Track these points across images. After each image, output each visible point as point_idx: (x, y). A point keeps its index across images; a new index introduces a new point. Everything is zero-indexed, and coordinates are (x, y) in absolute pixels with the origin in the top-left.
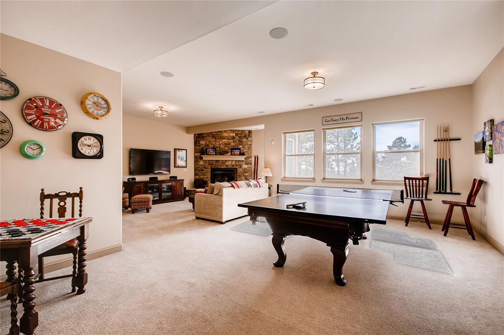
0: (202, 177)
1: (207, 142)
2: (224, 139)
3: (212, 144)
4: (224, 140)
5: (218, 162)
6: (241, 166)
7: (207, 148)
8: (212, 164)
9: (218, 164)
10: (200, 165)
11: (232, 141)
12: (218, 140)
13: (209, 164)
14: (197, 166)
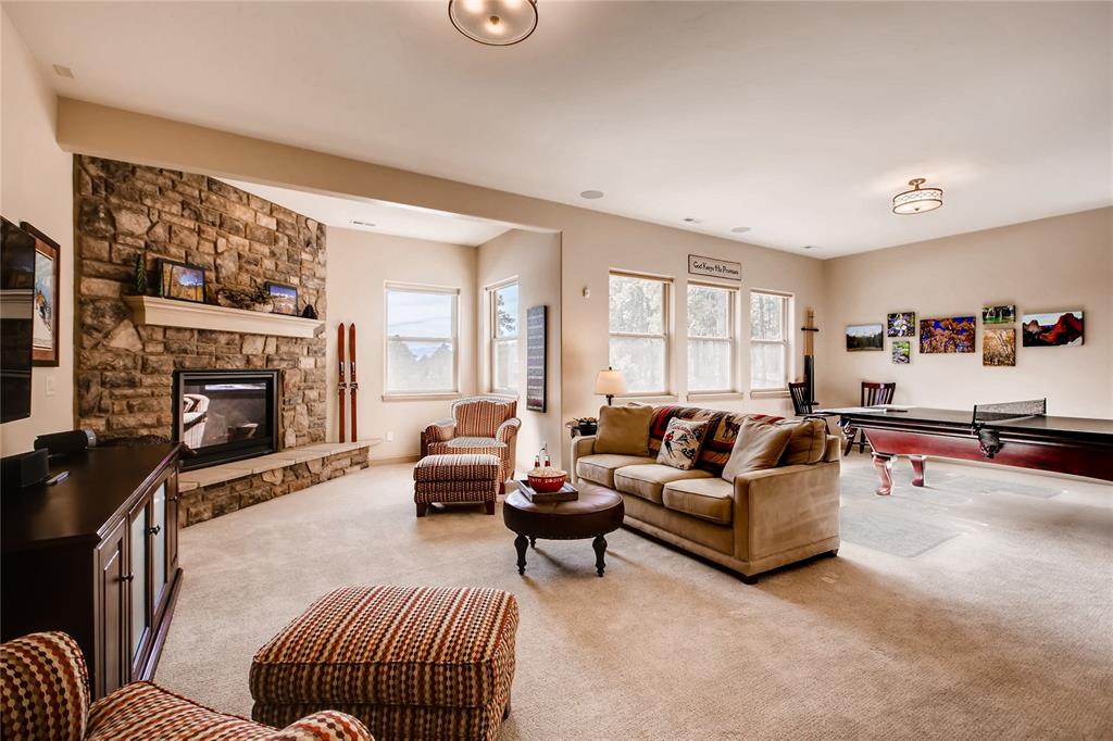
0: (130, 421)
1: (160, 231)
2: (237, 231)
3: (181, 245)
4: (235, 239)
5: (209, 341)
6: (295, 362)
7: (156, 261)
8: (185, 351)
9: (212, 348)
10: (117, 353)
11: (266, 250)
12: (211, 232)
13: (167, 349)
14: (98, 358)
